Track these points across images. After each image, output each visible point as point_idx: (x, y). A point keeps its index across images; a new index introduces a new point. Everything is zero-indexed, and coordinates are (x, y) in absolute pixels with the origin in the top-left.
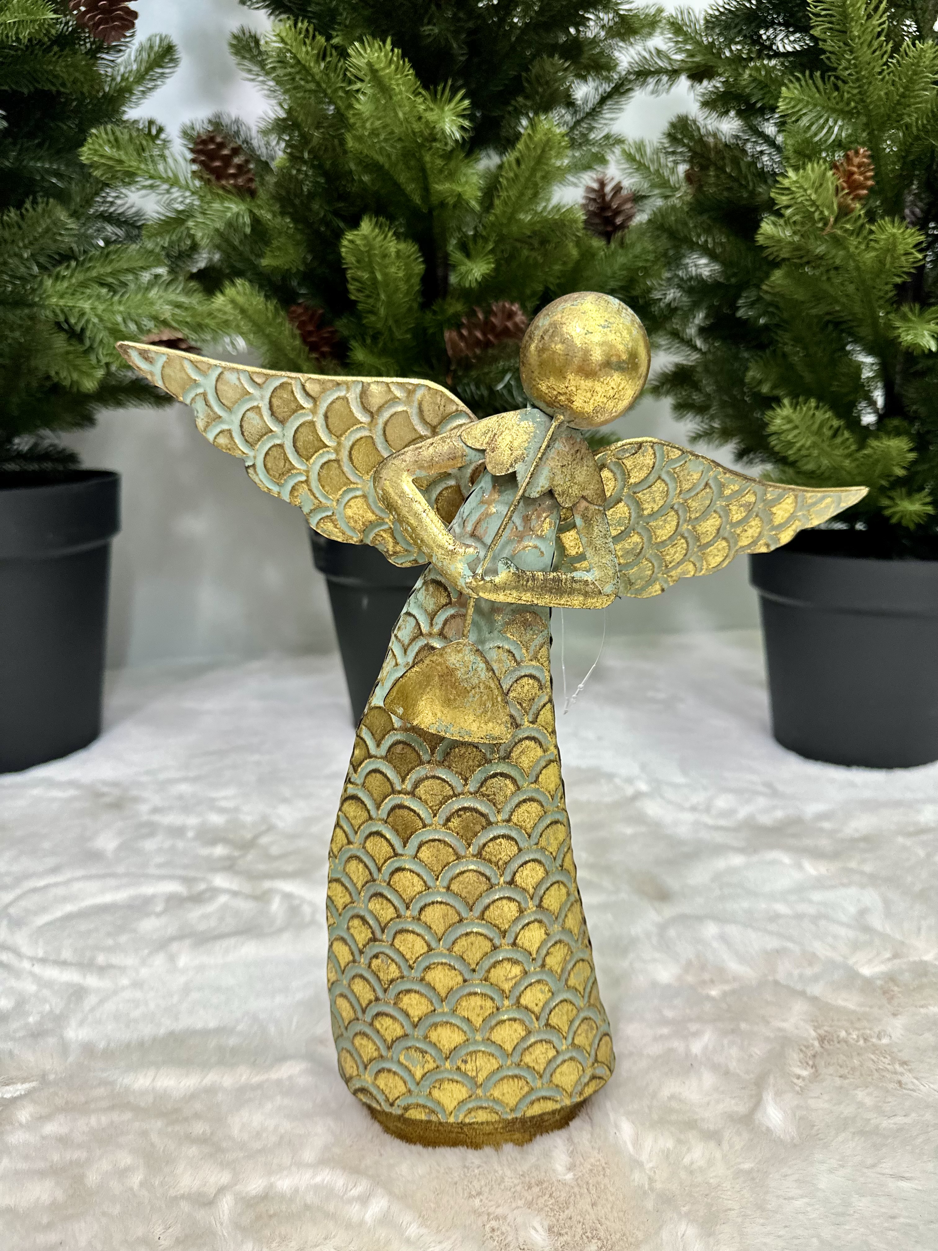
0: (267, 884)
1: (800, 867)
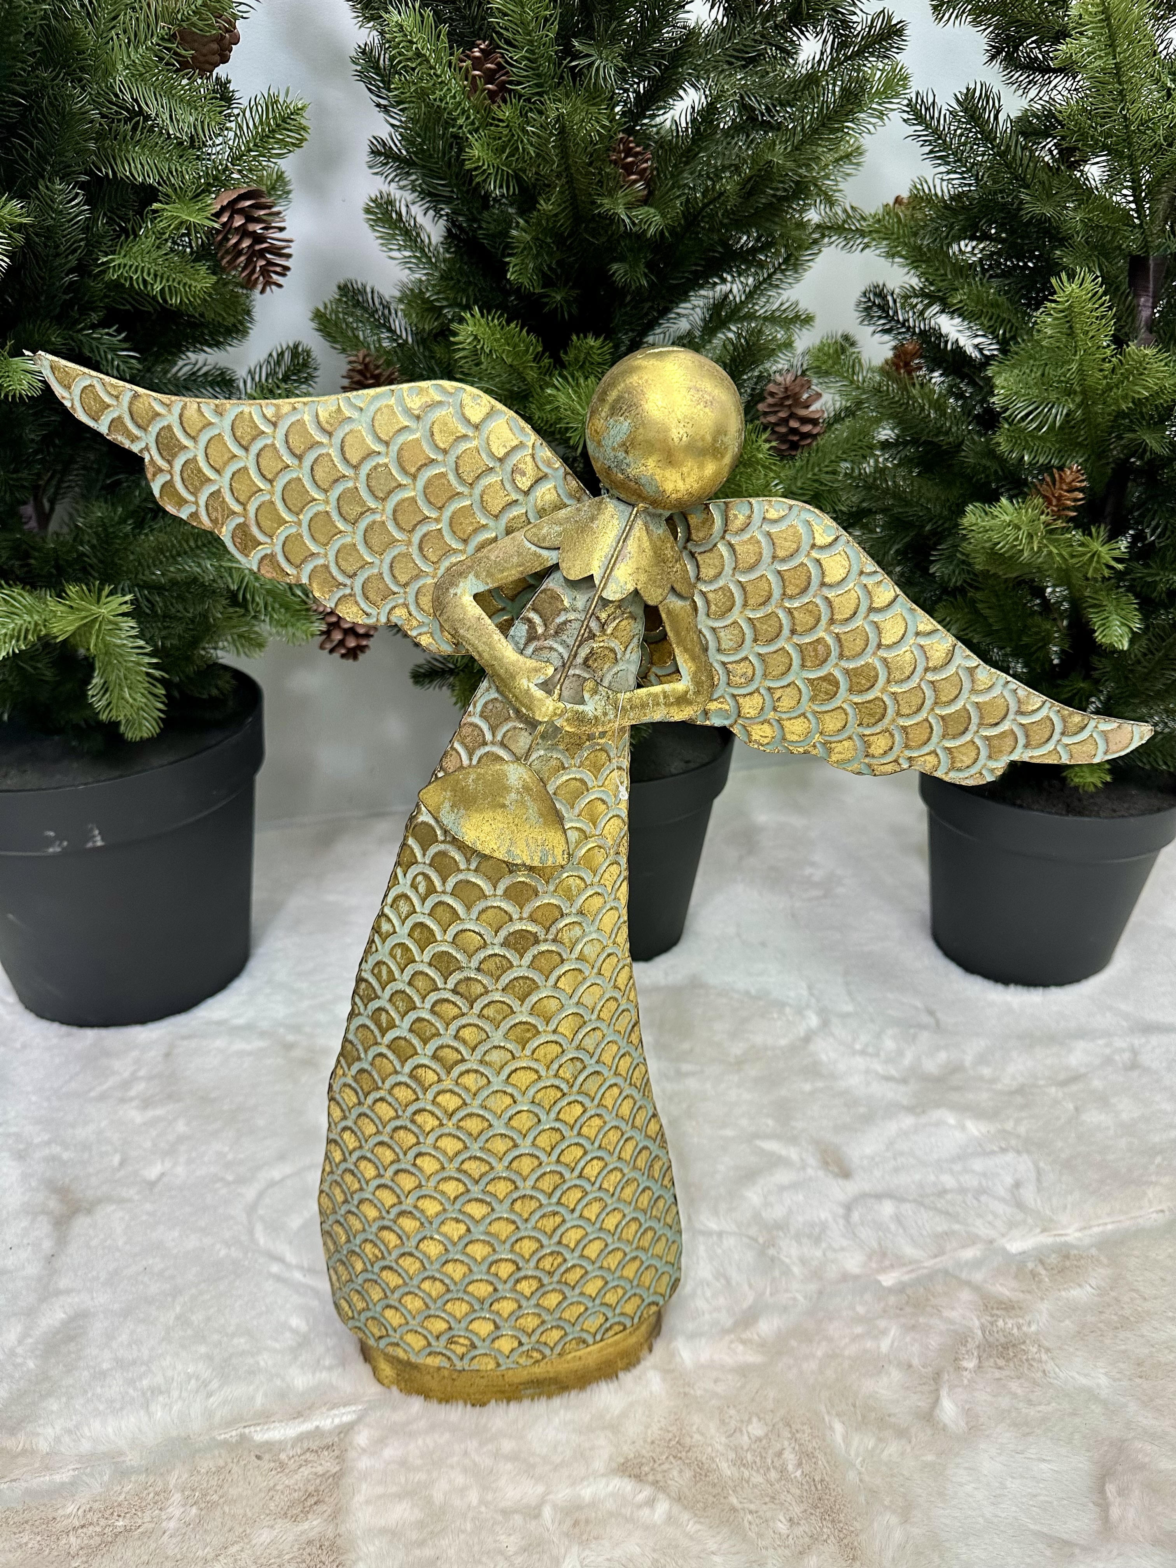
1: (963, 1128)
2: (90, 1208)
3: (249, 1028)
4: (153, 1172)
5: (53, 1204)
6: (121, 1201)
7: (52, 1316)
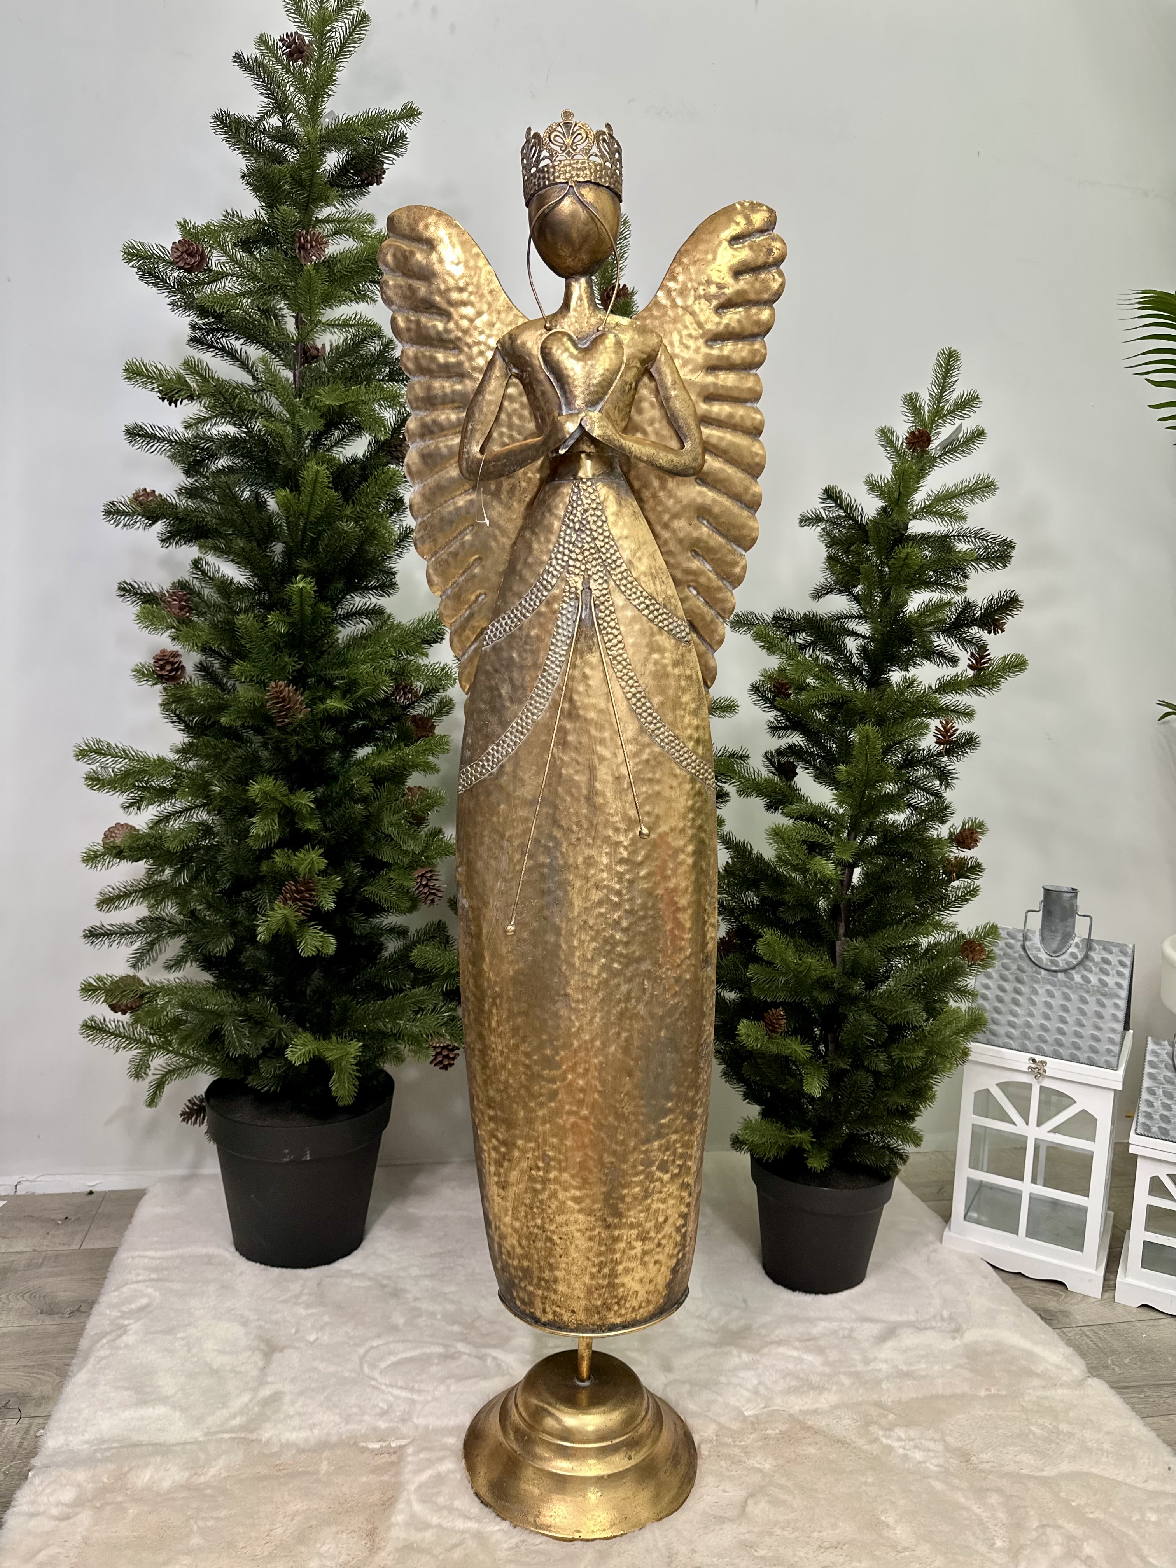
0: (484, 1351)
1: (740, 1357)
2: (282, 1349)
3: (362, 1275)
4: (312, 1338)
5: (263, 1346)
6: (297, 1348)
7: (266, 1392)
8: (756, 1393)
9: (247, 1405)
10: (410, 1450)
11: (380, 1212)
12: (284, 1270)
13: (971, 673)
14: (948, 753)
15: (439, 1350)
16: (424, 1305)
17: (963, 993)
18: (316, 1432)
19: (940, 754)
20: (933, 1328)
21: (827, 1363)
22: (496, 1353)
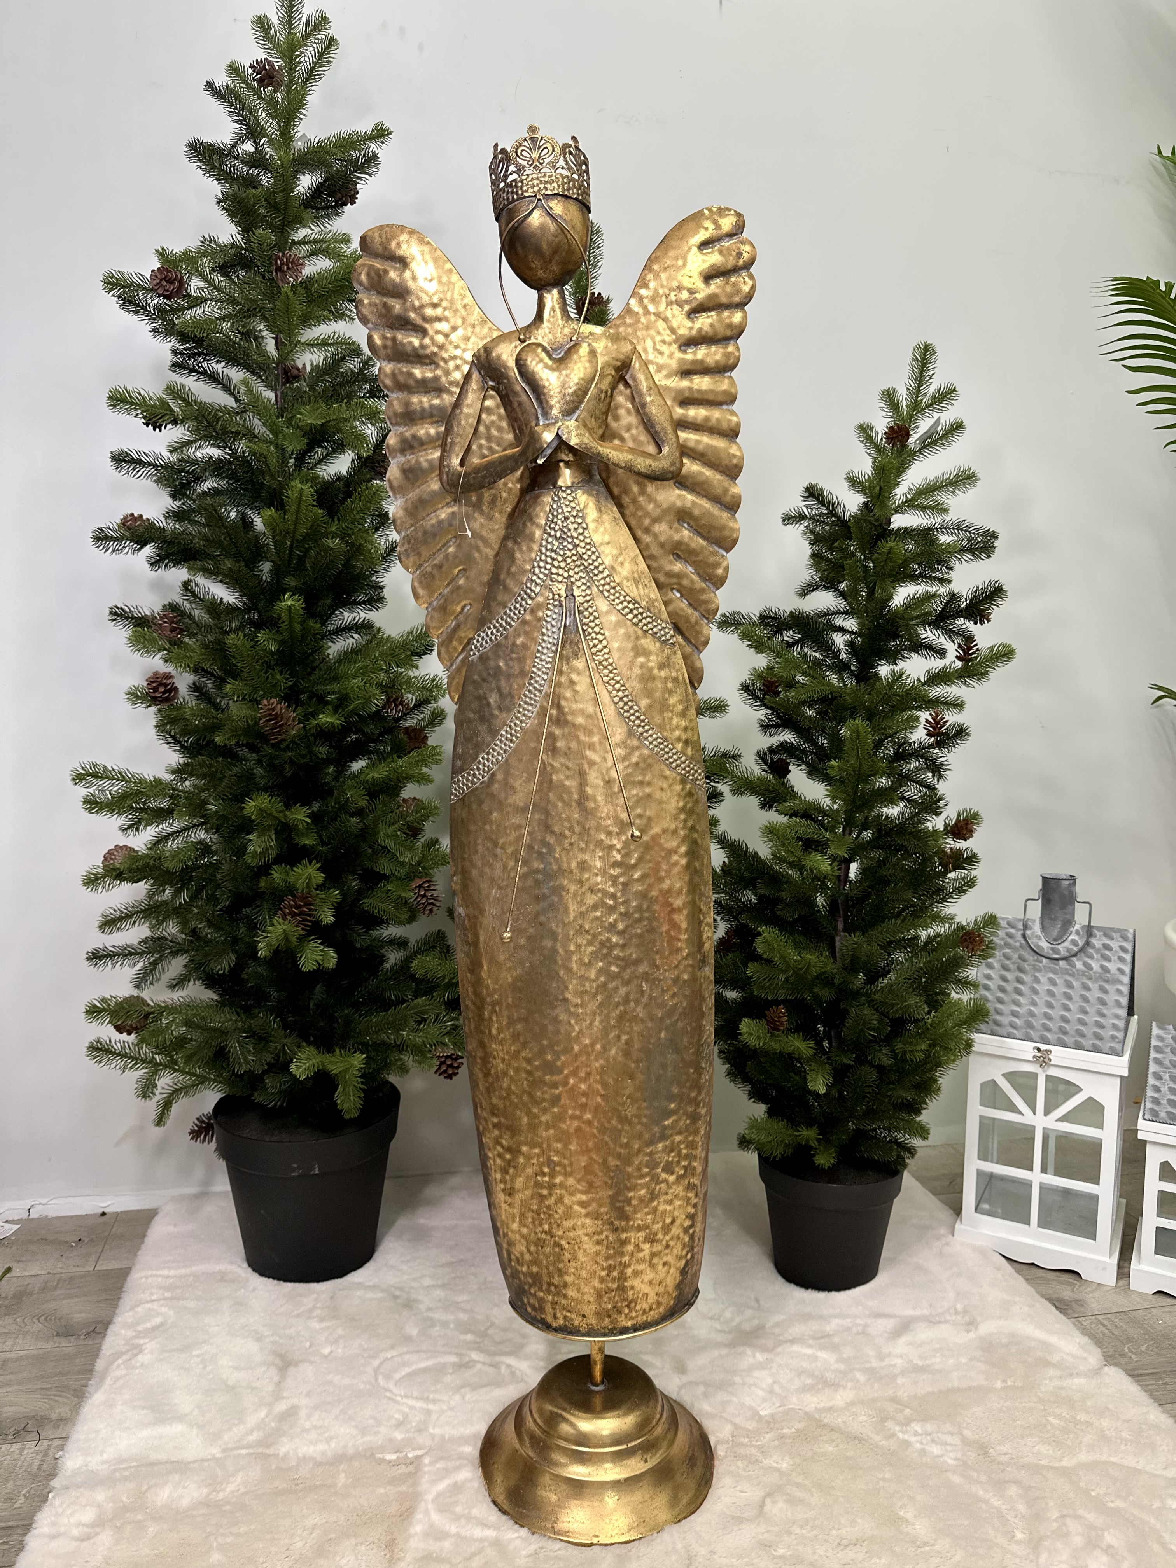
2: (296, 1364)
3: (375, 1287)
4: (326, 1351)
5: (277, 1361)
6: (311, 1362)
7: (281, 1407)
8: (772, 1392)
9: (263, 1420)
10: (427, 1460)
11: (391, 1224)
12: (297, 1285)
13: (959, 664)
14: (939, 744)
15: (453, 1359)
16: (438, 1315)
17: (965, 984)
18: (333, 1444)
19: (931, 746)
20: (946, 1322)
21: (841, 1360)
22: (511, 1361)
